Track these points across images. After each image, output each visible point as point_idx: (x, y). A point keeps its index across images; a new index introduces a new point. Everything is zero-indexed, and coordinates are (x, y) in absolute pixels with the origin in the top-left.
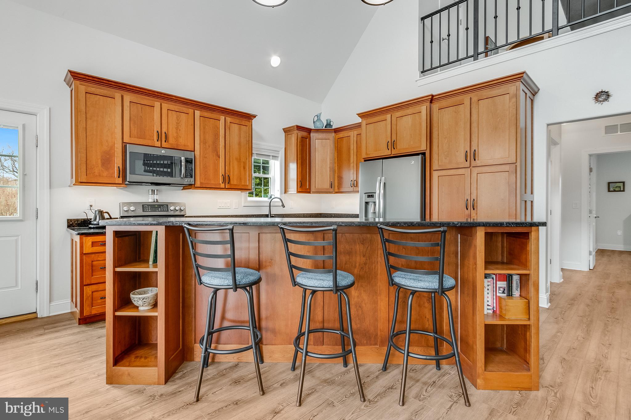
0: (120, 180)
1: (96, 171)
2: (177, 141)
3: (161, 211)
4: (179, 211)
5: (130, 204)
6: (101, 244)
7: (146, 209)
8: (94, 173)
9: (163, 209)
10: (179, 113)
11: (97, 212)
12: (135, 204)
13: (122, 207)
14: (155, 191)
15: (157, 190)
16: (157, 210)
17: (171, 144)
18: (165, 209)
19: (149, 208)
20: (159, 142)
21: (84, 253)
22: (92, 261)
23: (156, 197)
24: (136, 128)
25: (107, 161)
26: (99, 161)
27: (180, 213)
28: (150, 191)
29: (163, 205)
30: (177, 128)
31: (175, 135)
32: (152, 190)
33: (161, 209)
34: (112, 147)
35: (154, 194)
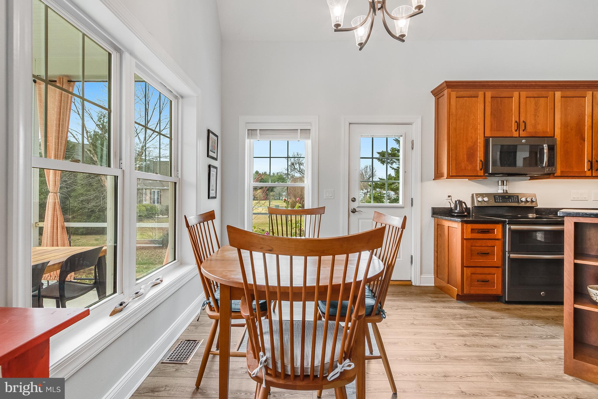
0: (481, 173)
1: (463, 165)
2: (535, 128)
3: (512, 202)
4: (530, 202)
5: (483, 195)
6: (478, 232)
7: (498, 200)
8: (461, 167)
9: (514, 200)
10: (538, 98)
11: (457, 202)
12: (487, 195)
13: (476, 198)
14: (505, 181)
15: (507, 181)
16: (508, 200)
17: (529, 132)
18: (516, 200)
19: (501, 199)
20: (518, 132)
21: (465, 238)
22: (471, 246)
23: (505, 188)
24: (496, 122)
25: (471, 155)
26: (465, 156)
27: (532, 205)
28: (500, 182)
29: (513, 196)
30: (535, 115)
31: (533, 122)
32: (502, 181)
33: (512, 200)
34: (475, 143)
35: (504, 185)
